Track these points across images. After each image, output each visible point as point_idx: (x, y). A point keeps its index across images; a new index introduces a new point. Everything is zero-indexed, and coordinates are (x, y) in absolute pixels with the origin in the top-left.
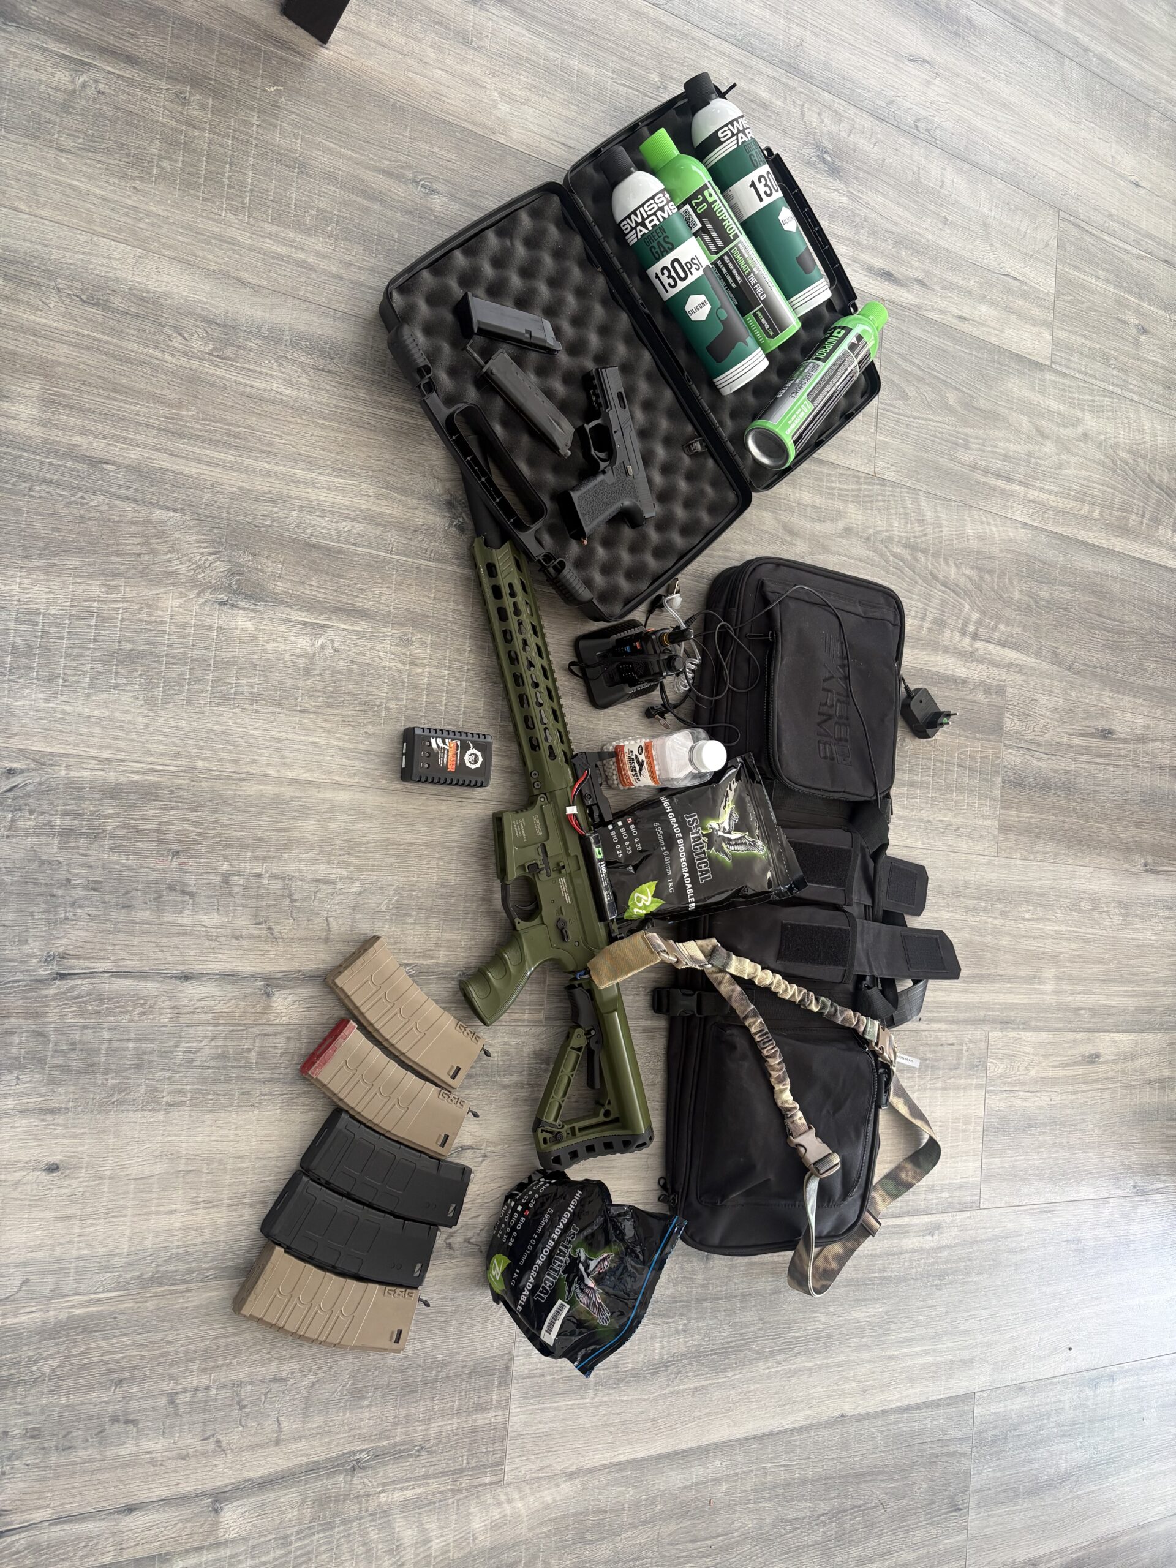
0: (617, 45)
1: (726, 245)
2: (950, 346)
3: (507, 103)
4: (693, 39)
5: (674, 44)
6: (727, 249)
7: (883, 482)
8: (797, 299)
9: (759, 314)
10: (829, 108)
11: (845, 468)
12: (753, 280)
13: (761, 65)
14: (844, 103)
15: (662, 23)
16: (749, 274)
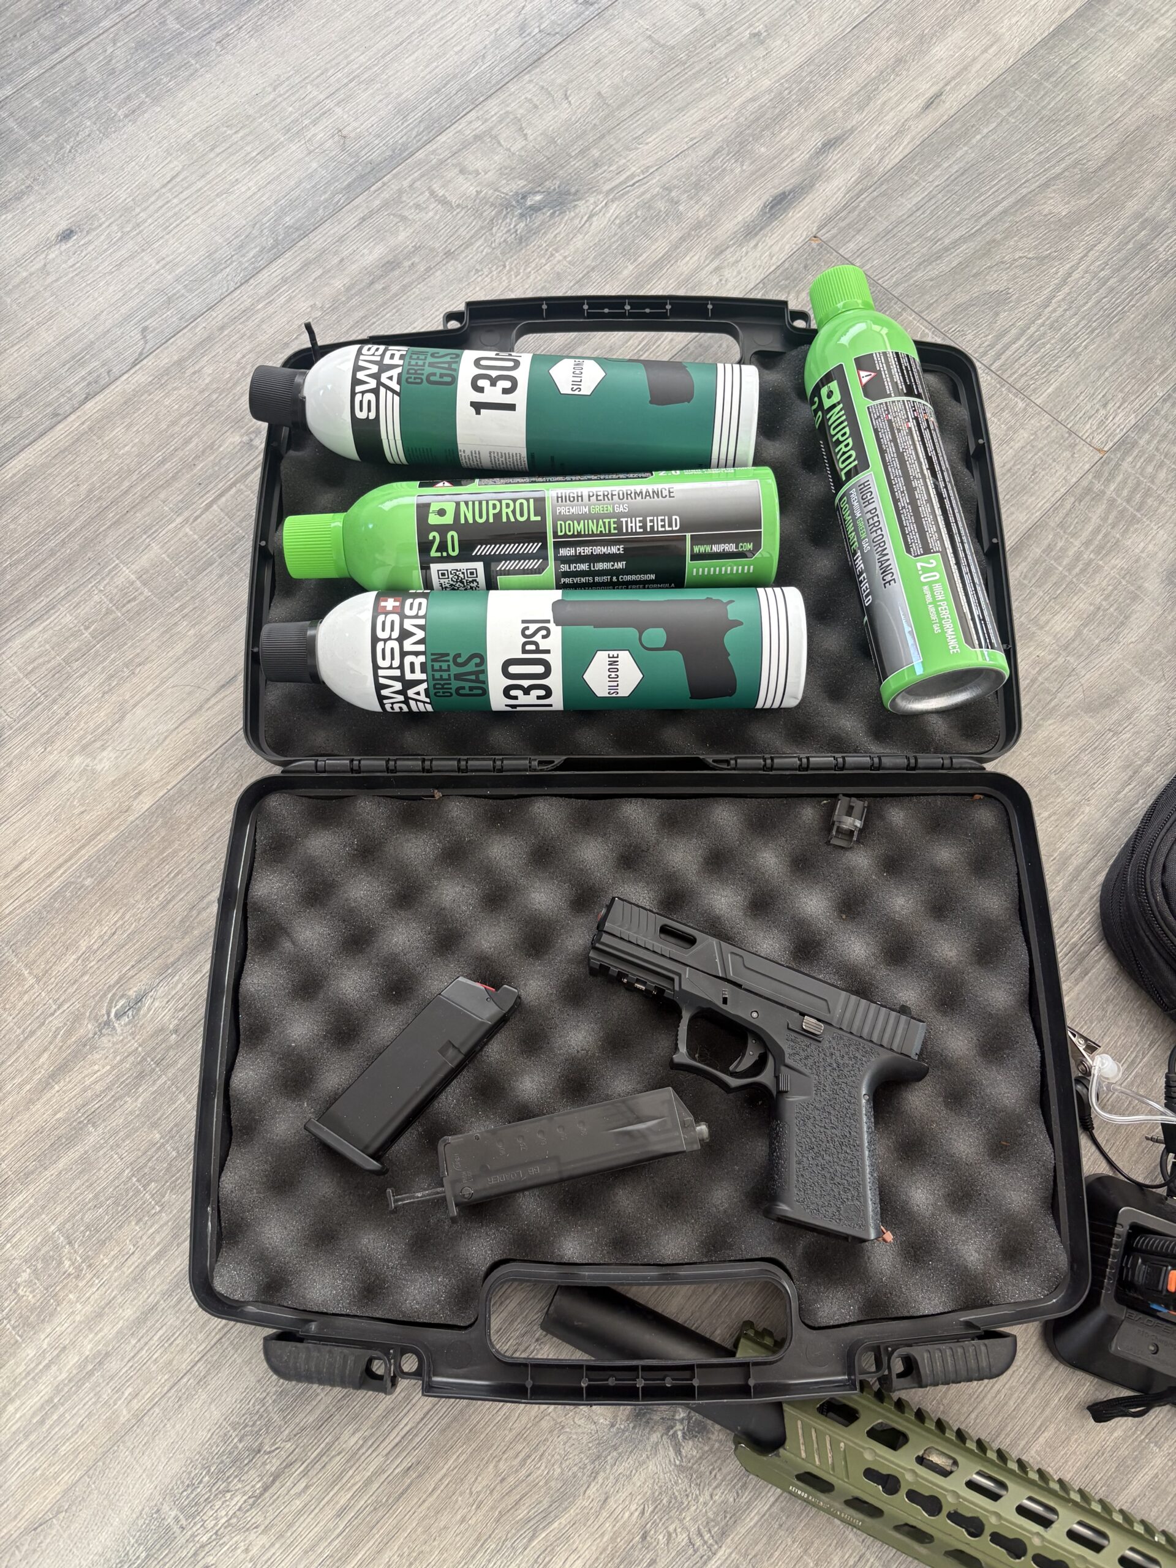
0: (148, 474)
1: (541, 537)
2: (964, 153)
3: (103, 748)
4: (222, 328)
5: (208, 370)
6: (550, 540)
7: (1125, 445)
8: (719, 448)
9: (700, 549)
10: (465, 145)
11: (1055, 508)
12: (634, 525)
13: (331, 230)
14: (473, 114)
15: (167, 371)
16: (619, 527)
